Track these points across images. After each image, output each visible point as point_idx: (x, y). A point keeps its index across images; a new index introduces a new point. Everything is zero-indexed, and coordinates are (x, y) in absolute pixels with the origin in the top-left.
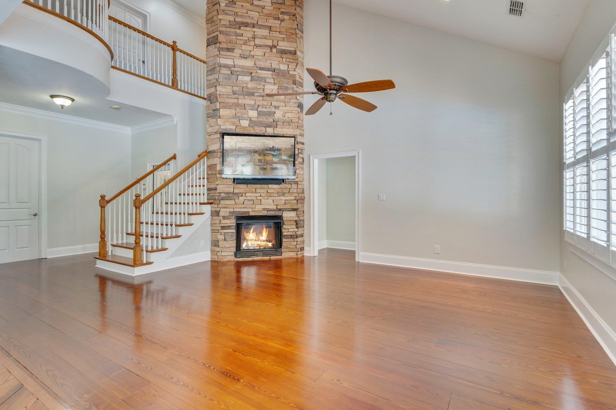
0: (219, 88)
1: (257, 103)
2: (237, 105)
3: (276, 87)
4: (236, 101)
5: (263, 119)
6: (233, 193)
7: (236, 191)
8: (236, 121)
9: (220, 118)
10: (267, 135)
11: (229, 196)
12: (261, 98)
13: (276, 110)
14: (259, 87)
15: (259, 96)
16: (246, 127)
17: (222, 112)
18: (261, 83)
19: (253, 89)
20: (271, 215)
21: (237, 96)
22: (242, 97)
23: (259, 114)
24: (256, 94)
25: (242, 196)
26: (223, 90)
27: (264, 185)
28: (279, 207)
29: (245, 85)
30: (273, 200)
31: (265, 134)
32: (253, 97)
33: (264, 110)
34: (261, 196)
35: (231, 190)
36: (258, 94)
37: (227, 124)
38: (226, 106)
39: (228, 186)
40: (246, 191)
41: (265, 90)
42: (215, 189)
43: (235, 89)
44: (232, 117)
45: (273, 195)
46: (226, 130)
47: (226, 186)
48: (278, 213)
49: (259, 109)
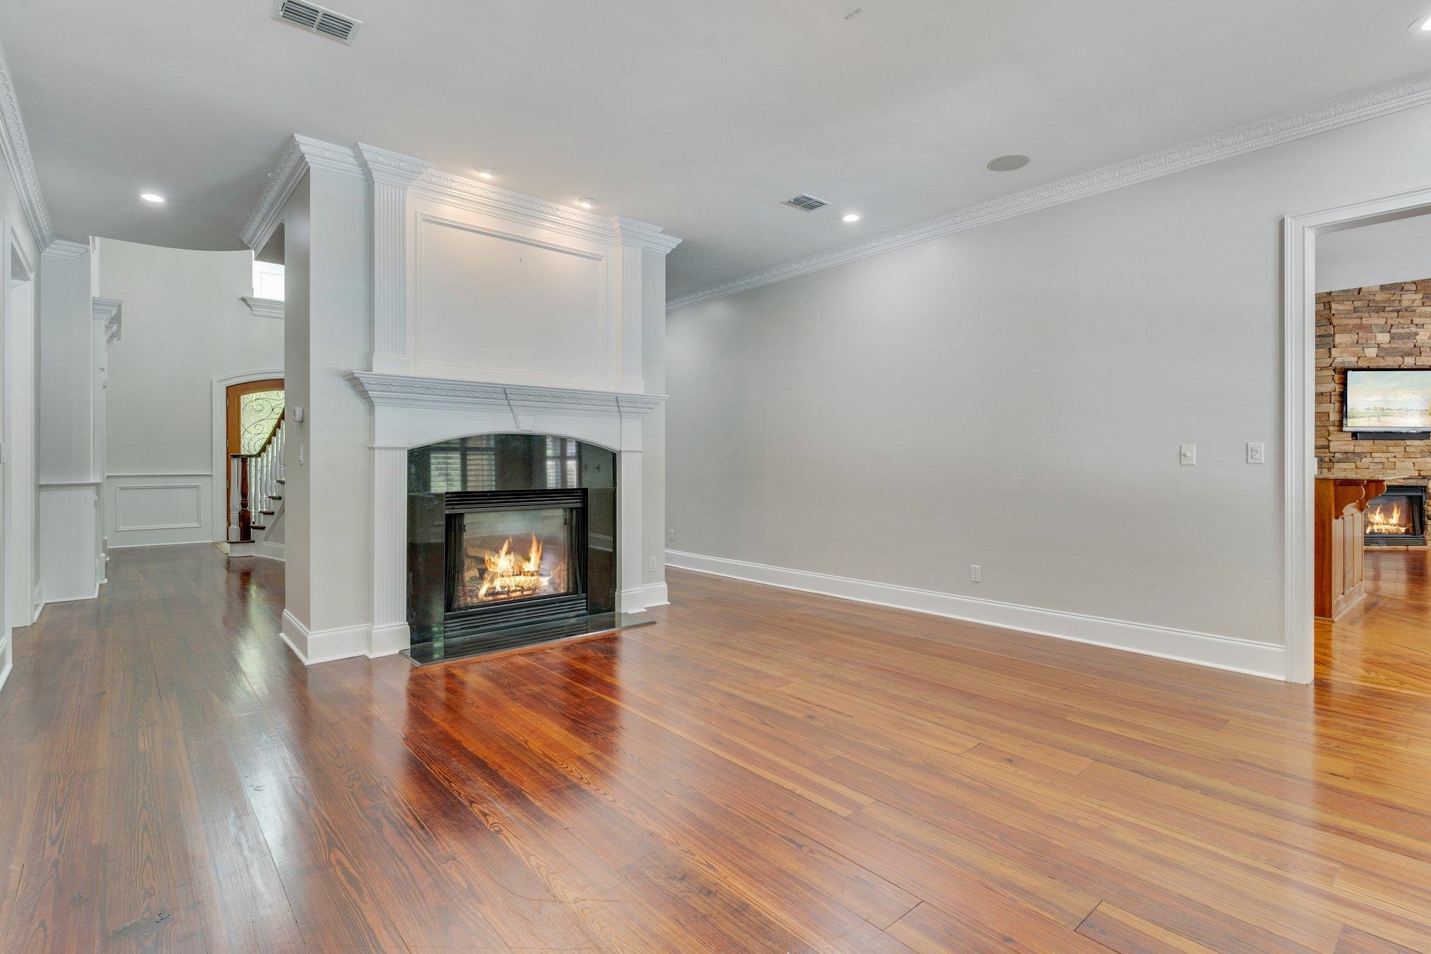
0: (1334, 306)
1: (1390, 322)
2: (1361, 327)
3: (1419, 296)
4: (1358, 321)
5: (1399, 344)
6: (1354, 453)
7: (1358, 450)
8: (1358, 349)
9: (1334, 347)
10: (1405, 367)
11: (1348, 457)
12: (1396, 314)
13: (1418, 330)
14: (1392, 299)
15: (1392, 311)
16: (1374, 358)
17: (1339, 339)
18: (1397, 293)
19: (1385, 301)
20: (1409, 484)
21: (1360, 314)
22: (1367, 315)
23: (1392, 338)
24: (1388, 309)
25: (1366, 457)
26: (1340, 307)
27: (1399, 441)
28: (1423, 473)
29: (1372, 297)
30: (1414, 463)
31: (1402, 367)
32: (1383, 313)
33: (1401, 331)
34: (1395, 457)
35: (1350, 448)
36: (1391, 309)
37: (1345, 354)
38: (1345, 330)
39: (1346, 443)
40: (1372, 449)
41: (1403, 302)
42: (1328, 447)
43: (1358, 304)
44: (1352, 345)
45: (1414, 456)
46: (1343, 363)
47: (1343, 443)
48: (1421, 483)
49: (1393, 331)
